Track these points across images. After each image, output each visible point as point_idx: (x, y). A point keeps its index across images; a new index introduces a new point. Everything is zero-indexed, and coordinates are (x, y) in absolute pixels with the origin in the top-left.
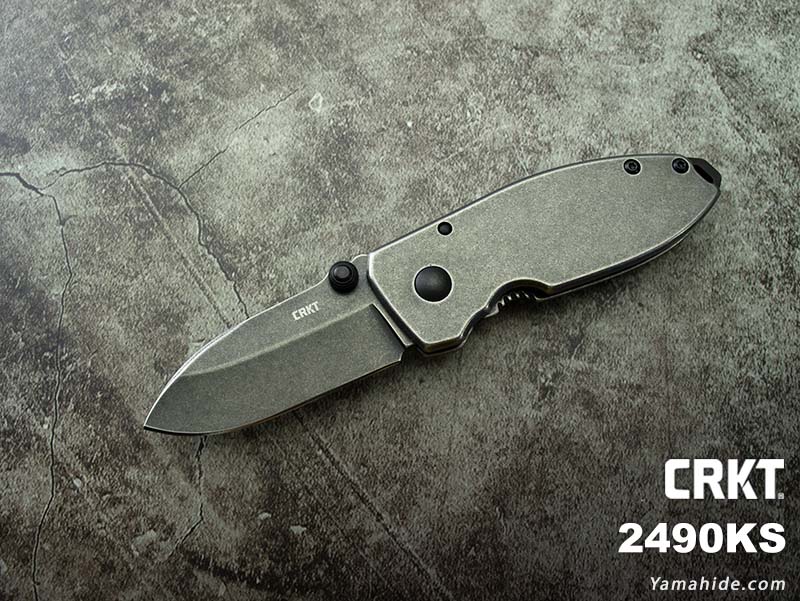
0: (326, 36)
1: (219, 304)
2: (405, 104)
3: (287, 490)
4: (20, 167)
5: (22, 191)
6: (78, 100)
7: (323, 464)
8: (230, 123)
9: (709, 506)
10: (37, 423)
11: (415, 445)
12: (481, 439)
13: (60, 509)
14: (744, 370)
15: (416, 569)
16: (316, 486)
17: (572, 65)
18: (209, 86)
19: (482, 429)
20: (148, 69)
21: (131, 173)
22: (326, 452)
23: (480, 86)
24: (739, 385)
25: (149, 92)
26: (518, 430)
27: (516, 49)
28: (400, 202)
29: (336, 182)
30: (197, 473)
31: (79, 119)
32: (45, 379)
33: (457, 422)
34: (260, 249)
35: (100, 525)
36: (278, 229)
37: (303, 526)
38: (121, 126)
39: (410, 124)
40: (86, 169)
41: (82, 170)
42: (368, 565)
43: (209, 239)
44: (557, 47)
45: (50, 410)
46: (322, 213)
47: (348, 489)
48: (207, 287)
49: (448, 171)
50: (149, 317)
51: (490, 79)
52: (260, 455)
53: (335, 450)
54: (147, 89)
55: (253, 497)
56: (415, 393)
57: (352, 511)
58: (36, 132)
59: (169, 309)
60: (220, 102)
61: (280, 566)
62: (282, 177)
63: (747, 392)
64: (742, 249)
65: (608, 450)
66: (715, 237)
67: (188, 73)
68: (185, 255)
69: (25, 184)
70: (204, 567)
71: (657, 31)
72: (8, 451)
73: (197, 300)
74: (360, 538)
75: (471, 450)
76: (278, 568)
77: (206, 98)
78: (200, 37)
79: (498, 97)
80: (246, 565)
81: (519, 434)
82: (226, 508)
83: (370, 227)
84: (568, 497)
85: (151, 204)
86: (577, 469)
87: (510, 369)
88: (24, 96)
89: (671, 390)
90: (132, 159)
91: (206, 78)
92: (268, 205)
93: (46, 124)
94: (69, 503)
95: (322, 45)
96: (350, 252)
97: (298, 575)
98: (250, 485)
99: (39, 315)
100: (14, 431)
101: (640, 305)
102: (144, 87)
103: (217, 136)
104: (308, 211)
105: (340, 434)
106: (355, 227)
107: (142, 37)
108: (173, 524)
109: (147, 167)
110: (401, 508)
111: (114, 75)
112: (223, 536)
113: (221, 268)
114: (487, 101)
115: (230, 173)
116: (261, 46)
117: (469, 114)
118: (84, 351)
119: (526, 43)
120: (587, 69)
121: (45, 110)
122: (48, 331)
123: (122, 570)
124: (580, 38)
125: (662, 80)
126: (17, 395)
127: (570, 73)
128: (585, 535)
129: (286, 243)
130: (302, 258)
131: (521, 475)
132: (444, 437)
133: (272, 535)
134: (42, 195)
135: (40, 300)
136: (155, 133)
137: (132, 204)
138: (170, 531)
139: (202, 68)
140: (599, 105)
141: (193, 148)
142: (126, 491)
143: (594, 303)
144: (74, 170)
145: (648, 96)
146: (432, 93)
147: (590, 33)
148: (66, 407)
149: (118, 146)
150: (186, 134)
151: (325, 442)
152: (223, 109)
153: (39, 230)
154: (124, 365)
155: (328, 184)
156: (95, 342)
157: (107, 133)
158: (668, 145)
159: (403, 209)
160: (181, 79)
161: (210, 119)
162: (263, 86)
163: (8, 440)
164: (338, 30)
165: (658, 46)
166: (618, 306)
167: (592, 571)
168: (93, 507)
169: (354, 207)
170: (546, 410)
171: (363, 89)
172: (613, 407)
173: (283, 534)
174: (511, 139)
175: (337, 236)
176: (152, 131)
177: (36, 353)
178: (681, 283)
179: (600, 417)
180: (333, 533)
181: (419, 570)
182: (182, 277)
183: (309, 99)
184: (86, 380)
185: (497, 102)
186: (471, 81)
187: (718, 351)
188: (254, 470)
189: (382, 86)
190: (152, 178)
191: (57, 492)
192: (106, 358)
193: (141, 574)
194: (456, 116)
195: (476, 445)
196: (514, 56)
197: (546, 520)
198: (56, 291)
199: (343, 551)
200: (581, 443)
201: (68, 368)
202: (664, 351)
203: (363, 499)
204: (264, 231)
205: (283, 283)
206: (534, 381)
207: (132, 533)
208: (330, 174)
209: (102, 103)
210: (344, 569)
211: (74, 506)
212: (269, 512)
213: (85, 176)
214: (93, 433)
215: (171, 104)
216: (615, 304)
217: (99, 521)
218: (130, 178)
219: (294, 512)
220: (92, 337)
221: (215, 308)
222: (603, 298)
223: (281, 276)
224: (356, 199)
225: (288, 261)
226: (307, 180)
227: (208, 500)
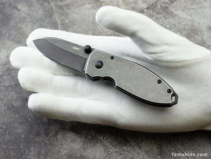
13: (107, 156)
30: (142, 147)
82: (149, 155)
94: (109, 155)
126: (93, 130)
142: (123, 152)
168: (115, 156)
191: (105, 152)
211: (110, 156)
212: (160, 156)
214: (114, 139)
227: (145, 154)
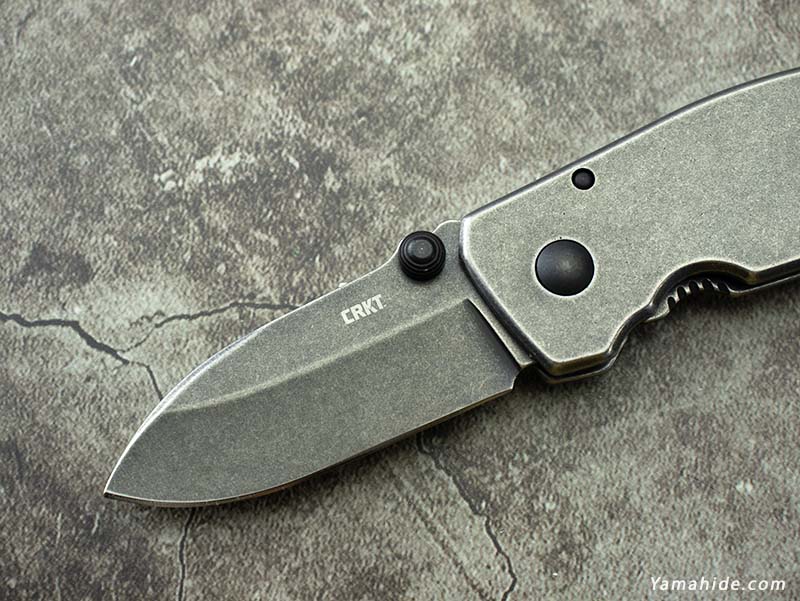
0: (605, 64)
1: (462, 557)
4: (77, 310)
5: (86, 354)
6: (170, 185)
18: (408, 160)
20: (294, 126)
25: (301, 172)
28: (758, 373)
31: (177, 219)
34: (526, 458)
38: (258, 234)
40: (202, 314)
41: (195, 317)
43: (436, 441)
46: (626, 393)
48: (440, 527)
50: (341, 583)
54: (297, 165)
58: (99, 244)
59: (376, 567)
60: (431, 190)
67: (368, 135)
69: (91, 342)
73: (425, 551)
77: (406, 183)
78: (382, 62)
83: (711, 417)
88: (68, 173)
90: (284, 298)
91: (401, 144)
93: (118, 228)
95: (601, 80)
96: (680, 461)
99: (140, 581)
102: (292, 160)
106: (684, 418)
107: (274, 61)
111: (231, 135)
113: (462, 494)
116: (493, 83)
121: (112, 202)
129: (569, 447)
130: (600, 474)
134: (126, 362)
135: (139, 555)
136: (321, 248)
139: (393, 125)
144: (181, 317)
149: (257, 272)
150: (376, 250)
153: (126, 426)
157: (233, 246)
160: (356, 145)
162: (504, 161)
164: (626, 53)
169: (681, 382)
175: (656, 433)
176: (316, 245)
182: (394, 511)
198: (168, 539)
205: (571, 519)
209: (216, 190)
213: (202, 327)
215: (343, 194)
221: (457, 564)
223: (566, 505)
224: (683, 367)
225: (575, 479)
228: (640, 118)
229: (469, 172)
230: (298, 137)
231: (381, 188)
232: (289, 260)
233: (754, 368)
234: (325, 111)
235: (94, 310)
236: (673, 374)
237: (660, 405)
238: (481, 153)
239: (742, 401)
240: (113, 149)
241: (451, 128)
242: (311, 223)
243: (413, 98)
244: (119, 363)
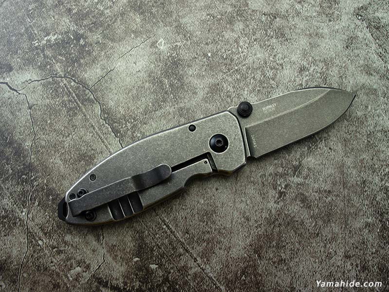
0: (165, 9)
1: (111, 150)
2: (207, 44)
3: (148, 246)
4: (8, 79)
5: (9, 91)
6: (37, 44)
7: (166, 232)
8: (116, 55)
9: (365, 253)
10: (19, 212)
11: (214, 222)
12: (248, 219)
14: (383, 182)
15: (214, 287)
16: (163, 244)
17: (293, 23)
18: (105, 35)
19: (249, 214)
20: (73, 27)
21: (65, 82)
22: (168, 226)
23: (246, 35)
24: (381, 190)
25: (74, 39)
26: (267, 214)
27: (264, 14)
28: (205, 96)
29: (171, 85)
31: (38, 54)
32: (23, 189)
33: (236, 211)
34: (132, 121)
35: (52, 264)
36: (141, 110)
37: (156, 265)
38: (60, 57)
39: (209, 55)
40: (42, 80)
41: (40, 81)
42: (190, 284)
43: (106, 116)
44: (285, 13)
45: (26, 205)
46: (164, 102)
47: (179, 245)
48: (105, 141)
49: (230, 79)
50: (76, 157)
51: (251, 30)
52: (134, 228)
53: (172, 226)
55: (131, 250)
56: (214, 196)
57: (181, 257)
58: (16, 61)
59: (86, 153)
60: (111, 44)
61: (144, 285)
62: (143, 83)
63: (385, 194)
64: (383, 119)
65: (313, 224)
66: (369, 113)
67: (94, 29)
68: (93, 124)
70: (106, 286)
71: (338, 4)
72: (5, 226)
73: (100, 148)
74: (186, 271)
75: (243, 225)
76: (143, 286)
77: (104, 42)
78: (100, 10)
79: (255, 40)
80: (127, 284)
81: (268, 216)
83: (190, 109)
84: (293, 249)
85: (76, 98)
86: (297, 235)
87: (263, 183)
88: (9, 42)
89: (346, 193)
90: (65, 75)
91: (103, 31)
92: (136, 98)
93: (21, 57)
95: (163, 13)
97: (154, 290)
98: (129, 244)
99: (19, 156)
100: (7, 216)
101: (330, 148)
102: (71, 36)
103: (110, 62)
104: (157, 101)
105: (175, 217)
106: (181, 109)
107: (70, 10)
108: (89, 264)
109: (73, 78)
110: (206, 255)
111: (55, 30)
112: (115, 270)
113: (113, 131)
114: (249, 42)
115: (116, 81)
116: (131, 14)
117: (240, 49)
118: (43, 175)
119: (270, 11)
120: (301, 25)
121: (20, 49)
122: (24, 164)
123: (64, 287)
124: (297, 8)
125: (340, 30)
127: (293, 27)
128: (301, 269)
129: (146, 118)
130: (154, 125)
131: (269, 238)
132: (229, 218)
133: (140, 269)
134: (19, 94)
135: (19, 148)
136: (77, 60)
137: (66, 98)
138: (88, 267)
139: (101, 26)
140: (308, 44)
141: (97, 68)
143: (306, 148)
144: (36, 81)
145: (333, 39)
146: (221, 38)
147: (303, 6)
148: (34, 204)
149: (58, 68)
150: (93, 61)
151: (167, 221)
152: (112, 48)
153: (18, 112)
154: (63, 182)
155: (168, 86)
156: (48, 170)
157: (52, 61)
158: (344, 65)
159: (206, 99)
160: (90, 32)
161: (105, 53)
162: (132, 35)
163: (5, 221)
164: (172, 6)
165: (338, 13)
166: (318, 149)
167: (305, 286)
169: (181, 99)
170: (282, 204)
171: (185, 36)
172: (316, 202)
173: (146, 269)
174: (262, 62)
175: (172, 114)
176: (76, 59)
177: (18, 176)
178: (351, 137)
179: (309, 207)
180: (172, 268)
181: (216, 287)
182: (92, 136)
183: (157, 42)
184: (44, 189)
185: (255, 43)
186: (241, 32)
187: (370, 172)
188: (131, 236)
189: (195, 35)
190: (76, 84)
192: (54, 179)
193: (73, 289)
194: (234, 50)
195: (245, 223)
196: (264, 18)
197: (282, 261)
198: (28, 144)
199: (177, 277)
200: (300, 221)
201: (35, 184)
202: (342, 173)
203: (187, 251)
204: (134, 112)
206: (275, 189)
207: (68, 268)
208: (168, 81)
209: (49, 45)
210: (177, 287)
213: (41, 83)
215: (85, 45)
216: (317, 149)
217: (52, 262)
218: (64, 85)
219: (151, 258)
220: (46, 167)
222: (311, 145)
224: (182, 94)
225: (147, 127)
226: (156, 84)
228: (174, 23)
229: (122, 39)
230: (74, 30)
231: (96, 43)
232: (68, 64)
233: (204, 94)
234: (82, 23)
235: (12, 79)
236: (179, 97)
237: (174, 105)
238: (126, 33)
239: (199, 104)
240: (22, 35)
241: (118, 27)
242: (75, 54)
243: (108, 19)
244: (18, 94)
